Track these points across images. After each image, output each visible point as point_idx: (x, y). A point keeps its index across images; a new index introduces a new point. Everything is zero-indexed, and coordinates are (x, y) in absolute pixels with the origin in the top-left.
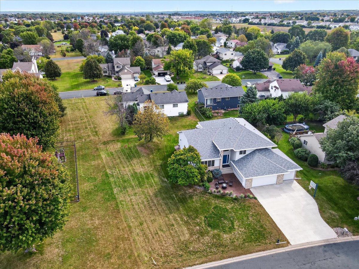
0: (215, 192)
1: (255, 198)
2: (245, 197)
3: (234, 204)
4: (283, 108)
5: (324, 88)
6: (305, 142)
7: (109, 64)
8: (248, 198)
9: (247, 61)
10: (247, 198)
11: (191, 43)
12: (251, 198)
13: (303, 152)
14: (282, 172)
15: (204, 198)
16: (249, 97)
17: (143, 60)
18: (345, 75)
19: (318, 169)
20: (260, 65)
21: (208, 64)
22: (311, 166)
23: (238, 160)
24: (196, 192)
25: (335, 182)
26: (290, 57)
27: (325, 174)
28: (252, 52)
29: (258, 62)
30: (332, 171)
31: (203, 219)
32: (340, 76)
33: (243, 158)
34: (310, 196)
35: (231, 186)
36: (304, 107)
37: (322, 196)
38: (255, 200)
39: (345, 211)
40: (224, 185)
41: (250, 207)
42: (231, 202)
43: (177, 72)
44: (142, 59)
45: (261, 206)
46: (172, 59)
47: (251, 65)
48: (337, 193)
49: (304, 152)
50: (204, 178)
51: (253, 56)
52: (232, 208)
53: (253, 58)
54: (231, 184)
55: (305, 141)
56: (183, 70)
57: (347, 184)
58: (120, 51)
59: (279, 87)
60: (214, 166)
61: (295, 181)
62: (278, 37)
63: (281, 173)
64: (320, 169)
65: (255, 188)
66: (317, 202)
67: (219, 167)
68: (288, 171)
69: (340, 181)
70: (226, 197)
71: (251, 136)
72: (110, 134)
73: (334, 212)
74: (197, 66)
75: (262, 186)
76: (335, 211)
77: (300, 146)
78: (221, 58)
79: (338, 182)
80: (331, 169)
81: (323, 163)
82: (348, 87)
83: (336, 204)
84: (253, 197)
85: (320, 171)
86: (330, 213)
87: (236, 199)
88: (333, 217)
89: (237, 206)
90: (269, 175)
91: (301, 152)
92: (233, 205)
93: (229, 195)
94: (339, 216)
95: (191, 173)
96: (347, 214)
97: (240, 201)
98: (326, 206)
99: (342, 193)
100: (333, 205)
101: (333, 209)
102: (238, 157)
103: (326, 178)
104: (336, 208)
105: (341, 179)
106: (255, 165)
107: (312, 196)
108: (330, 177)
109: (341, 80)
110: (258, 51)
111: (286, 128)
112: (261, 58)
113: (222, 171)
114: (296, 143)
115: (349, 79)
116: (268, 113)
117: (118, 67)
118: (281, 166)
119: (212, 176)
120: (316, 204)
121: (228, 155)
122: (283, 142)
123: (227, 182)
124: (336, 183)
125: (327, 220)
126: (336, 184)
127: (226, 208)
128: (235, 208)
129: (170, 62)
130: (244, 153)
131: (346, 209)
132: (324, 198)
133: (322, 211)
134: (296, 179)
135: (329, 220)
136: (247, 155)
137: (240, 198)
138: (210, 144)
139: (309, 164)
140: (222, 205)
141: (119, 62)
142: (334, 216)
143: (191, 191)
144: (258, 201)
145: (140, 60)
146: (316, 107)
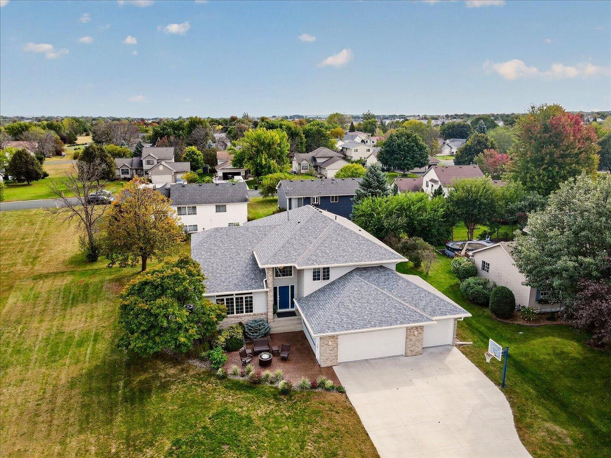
0: (235, 374)
1: (341, 391)
2: (314, 386)
3: (277, 406)
4: (442, 207)
5: (526, 174)
6: (486, 266)
7: (134, 158)
8: (320, 390)
9: (387, 152)
10: (317, 390)
11: (293, 129)
12: (328, 390)
13: (479, 284)
14: (417, 321)
15: (199, 390)
16: (371, 187)
17: (200, 153)
18: (566, 143)
19: (516, 323)
20: (413, 157)
21: (319, 161)
22: (498, 316)
23: (311, 295)
24: (185, 375)
25: (558, 351)
26: (467, 145)
27: (531, 333)
28: (397, 136)
29: (408, 153)
30: (549, 327)
31: (167, 448)
32: (556, 146)
33: (322, 290)
34: (492, 384)
35: (284, 360)
36: (485, 205)
37: (526, 387)
38: (338, 395)
39: (590, 425)
40: (265, 356)
41: (320, 412)
42: (271, 401)
43: (257, 168)
44: (198, 152)
45: (351, 410)
46: (246, 144)
47: (396, 159)
48: (567, 377)
49: (482, 284)
50: (218, 339)
51: (399, 141)
52: (266, 417)
53: (399, 145)
54: (284, 355)
55: (484, 262)
56: (266, 164)
57: (589, 355)
58: (161, 138)
59: (438, 180)
60: (251, 311)
61: (455, 350)
62: (451, 130)
63: (414, 321)
64: (521, 322)
65: (346, 364)
66: (509, 399)
67: (267, 314)
68: (434, 318)
69: (572, 348)
70: (262, 388)
71: (345, 238)
72: (63, 262)
73: (558, 429)
74: (300, 164)
75: (367, 360)
76: (561, 424)
77: (472, 272)
78: (349, 158)
79: (565, 350)
80: (549, 323)
81: (527, 307)
82: (575, 167)
83: (564, 406)
84: (333, 387)
85: (520, 328)
86: (548, 431)
87: (287, 392)
88: (555, 443)
89: (283, 410)
90: (382, 326)
91: (476, 284)
92: (272, 407)
93: (272, 383)
94: (574, 440)
95: (166, 316)
96: (596, 433)
97: (296, 397)
98: (537, 410)
99: (579, 377)
100: (555, 409)
101: (554, 419)
102: (309, 286)
103: (534, 342)
104: (563, 416)
105: (575, 344)
106: (347, 303)
107: (497, 384)
108: (546, 339)
109: (557, 153)
110: (407, 135)
111: (448, 248)
112: (413, 146)
113: (271, 325)
114: (463, 267)
115: (574, 151)
116: (409, 217)
117: (148, 163)
118: (416, 306)
119: (240, 336)
120: (507, 404)
121: (292, 287)
122: (440, 271)
123: (275, 348)
124: (562, 353)
125: (539, 452)
126: (561, 355)
127: (248, 417)
128: (275, 417)
129: (244, 152)
130: (324, 276)
131: (593, 420)
132: (531, 391)
133: (522, 425)
134: (460, 345)
135: (543, 450)
136: (333, 283)
137: (299, 390)
138: (245, 258)
139: (493, 311)
140: (241, 407)
141: (151, 154)
142: (559, 439)
143: (172, 371)
144: (347, 398)
145: (193, 153)
146: (511, 206)
